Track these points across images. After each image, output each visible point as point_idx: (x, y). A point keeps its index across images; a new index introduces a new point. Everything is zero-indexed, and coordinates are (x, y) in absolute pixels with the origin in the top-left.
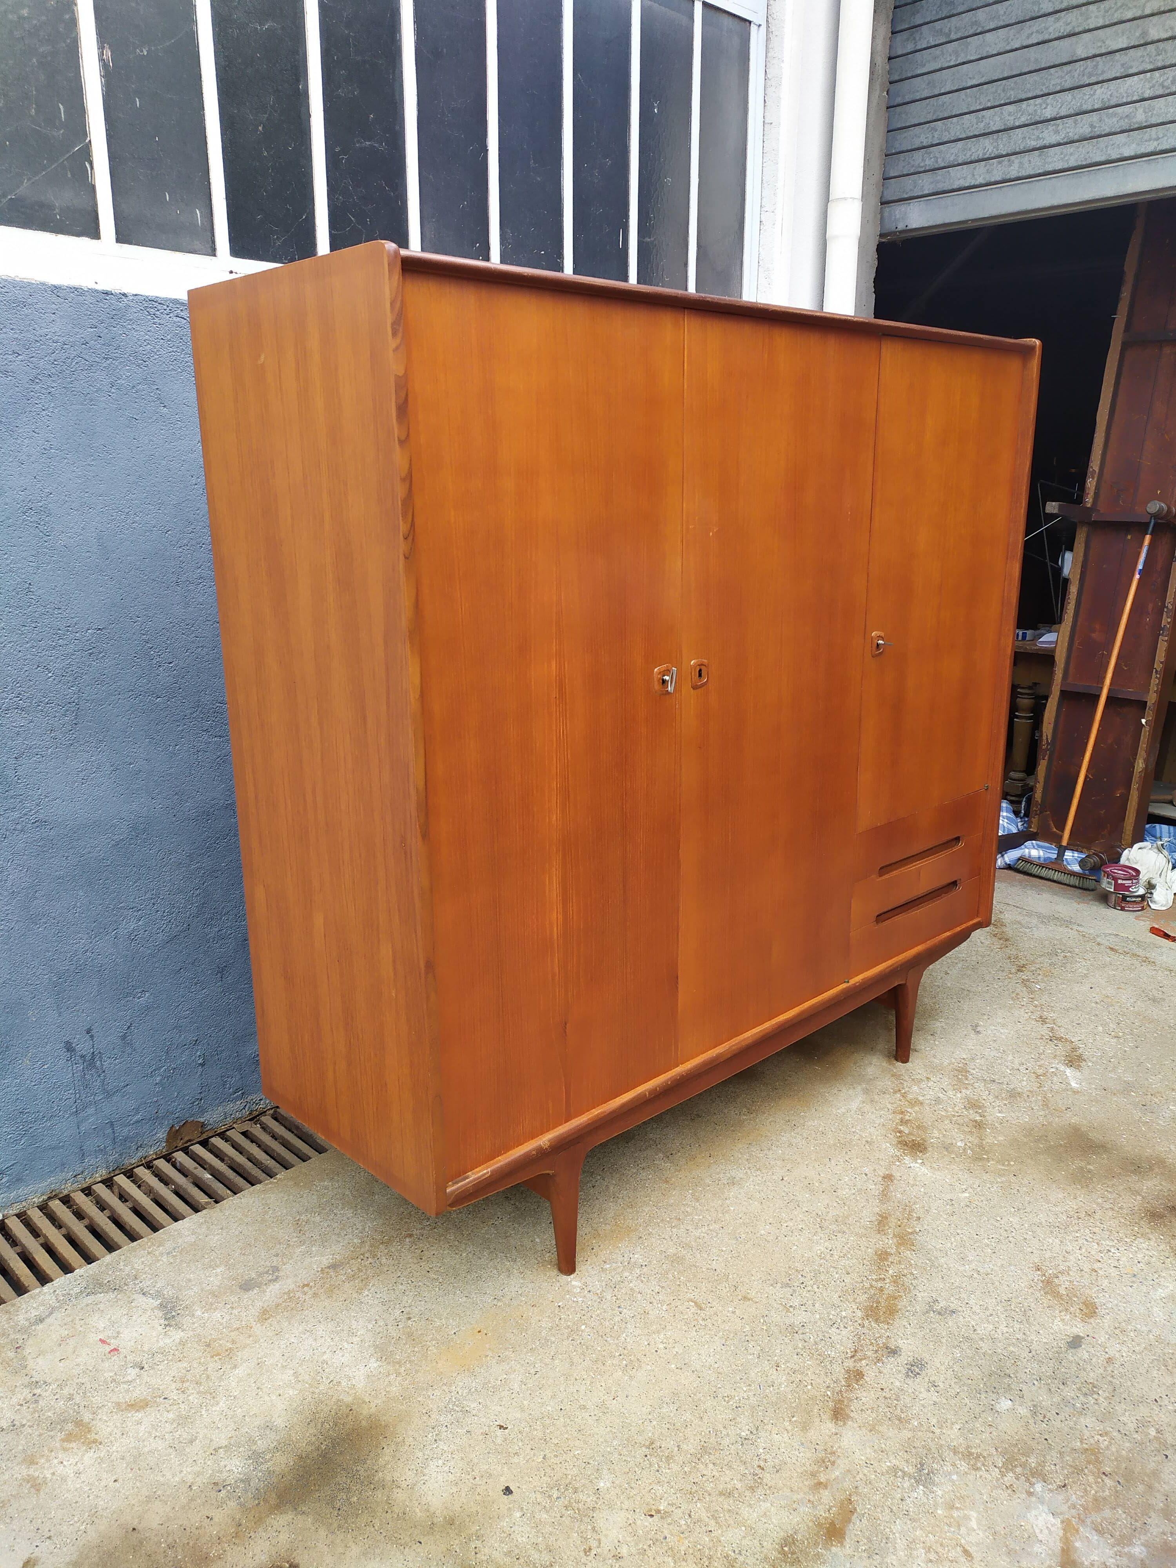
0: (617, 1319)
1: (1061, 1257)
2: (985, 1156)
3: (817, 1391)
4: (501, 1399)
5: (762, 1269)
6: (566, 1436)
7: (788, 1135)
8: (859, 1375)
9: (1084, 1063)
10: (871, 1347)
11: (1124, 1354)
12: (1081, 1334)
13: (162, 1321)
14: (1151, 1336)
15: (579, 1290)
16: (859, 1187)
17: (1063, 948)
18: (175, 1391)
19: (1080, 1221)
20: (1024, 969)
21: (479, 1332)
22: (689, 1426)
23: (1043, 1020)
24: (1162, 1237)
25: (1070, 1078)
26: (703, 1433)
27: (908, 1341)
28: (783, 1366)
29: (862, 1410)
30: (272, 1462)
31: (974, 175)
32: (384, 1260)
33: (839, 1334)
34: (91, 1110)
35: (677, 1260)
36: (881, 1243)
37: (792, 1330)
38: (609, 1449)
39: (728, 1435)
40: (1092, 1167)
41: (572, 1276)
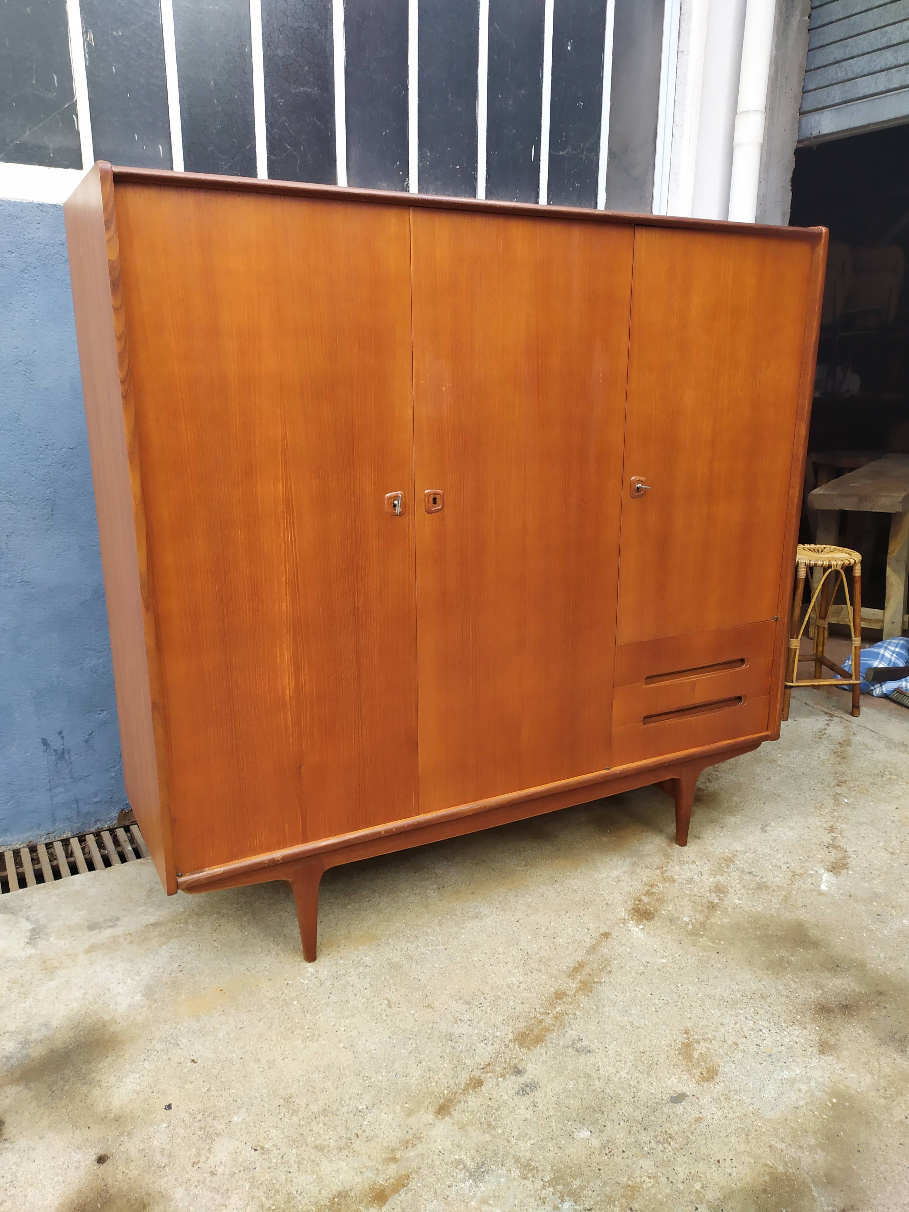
0: (323, 1002)
1: (713, 1028)
2: (701, 933)
3: (438, 1088)
4: (205, 1042)
5: (456, 986)
6: (233, 1078)
7: (545, 888)
8: (479, 1083)
9: (846, 870)
10: (503, 1065)
11: (715, 1118)
12: (689, 1094)
13: (27, 940)
14: (751, 1108)
15: (309, 975)
16: (577, 938)
17: (893, 771)
18: (6, 988)
19: (752, 1001)
20: (843, 784)
21: (221, 990)
22: (325, 1092)
23: (832, 829)
24: (817, 1029)
25: (823, 881)
26: (331, 1099)
27: (536, 1067)
28: (424, 1063)
29: (464, 1111)
30: (33, 1049)
31: (876, 83)
32: (190, 927)
33: (484, 1049)
34: (61, 789)
35: (395, 967)
36: (565, 985)
37: (450, 1037)
38: (256, 1095)
39: (349, 1105)
40: (793, 959)
41: (311, 964)
